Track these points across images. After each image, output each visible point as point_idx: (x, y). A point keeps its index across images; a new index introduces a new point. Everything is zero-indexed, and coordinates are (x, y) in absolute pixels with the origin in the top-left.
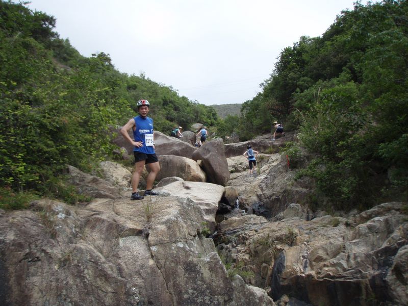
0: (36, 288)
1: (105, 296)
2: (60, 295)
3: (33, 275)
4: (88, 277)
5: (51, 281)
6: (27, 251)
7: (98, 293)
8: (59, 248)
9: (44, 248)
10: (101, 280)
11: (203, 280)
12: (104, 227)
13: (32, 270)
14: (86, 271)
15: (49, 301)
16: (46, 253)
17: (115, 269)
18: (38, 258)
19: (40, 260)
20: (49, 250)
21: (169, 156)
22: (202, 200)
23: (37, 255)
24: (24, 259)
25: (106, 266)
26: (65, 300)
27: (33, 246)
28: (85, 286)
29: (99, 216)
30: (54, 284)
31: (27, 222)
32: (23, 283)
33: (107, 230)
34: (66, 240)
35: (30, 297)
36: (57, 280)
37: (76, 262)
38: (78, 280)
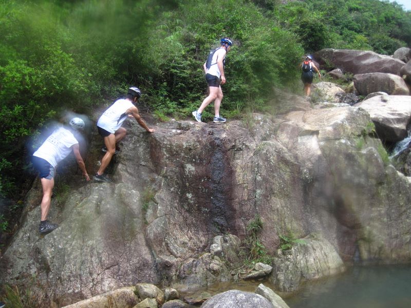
0: (239, 166)
1: (285, 174)
2: (254, 171)
3: (237, 159)
4: (273, 161)
5: (248, 163)
6: (233, 144)
7: (279, 172)
8: (255, 143)
9: (244, 142)
10: (283, 163)
11: (359, 166)
12: (289, 129)
13: (237, 156)
14: (271, 158)
15: (246, 174)
16: (246, 146)
17: (292, 157)
18: (240, 148)
19: (242, 150)
20: (248, 144)
21: (375, 73)
22: (396, 111)
23: (240, 146)
24: (232, 149)
25: (286, 155)
26: (257, 174)
27: (237, 141)
28: (271, 167)
29: (287, 123)
30: (250, 164)
31: (235, 127)
32: (231, 163)
33: (291, 132)
34: (260, 138)
35: (236, 171)
36: (252, 162)
37: (265, 152)
38: (266, 163)
